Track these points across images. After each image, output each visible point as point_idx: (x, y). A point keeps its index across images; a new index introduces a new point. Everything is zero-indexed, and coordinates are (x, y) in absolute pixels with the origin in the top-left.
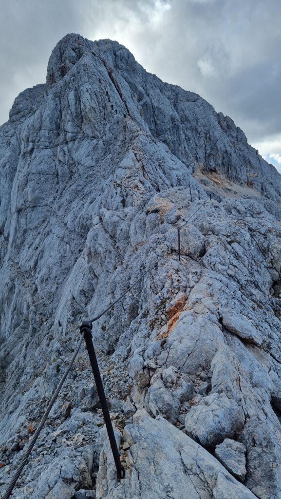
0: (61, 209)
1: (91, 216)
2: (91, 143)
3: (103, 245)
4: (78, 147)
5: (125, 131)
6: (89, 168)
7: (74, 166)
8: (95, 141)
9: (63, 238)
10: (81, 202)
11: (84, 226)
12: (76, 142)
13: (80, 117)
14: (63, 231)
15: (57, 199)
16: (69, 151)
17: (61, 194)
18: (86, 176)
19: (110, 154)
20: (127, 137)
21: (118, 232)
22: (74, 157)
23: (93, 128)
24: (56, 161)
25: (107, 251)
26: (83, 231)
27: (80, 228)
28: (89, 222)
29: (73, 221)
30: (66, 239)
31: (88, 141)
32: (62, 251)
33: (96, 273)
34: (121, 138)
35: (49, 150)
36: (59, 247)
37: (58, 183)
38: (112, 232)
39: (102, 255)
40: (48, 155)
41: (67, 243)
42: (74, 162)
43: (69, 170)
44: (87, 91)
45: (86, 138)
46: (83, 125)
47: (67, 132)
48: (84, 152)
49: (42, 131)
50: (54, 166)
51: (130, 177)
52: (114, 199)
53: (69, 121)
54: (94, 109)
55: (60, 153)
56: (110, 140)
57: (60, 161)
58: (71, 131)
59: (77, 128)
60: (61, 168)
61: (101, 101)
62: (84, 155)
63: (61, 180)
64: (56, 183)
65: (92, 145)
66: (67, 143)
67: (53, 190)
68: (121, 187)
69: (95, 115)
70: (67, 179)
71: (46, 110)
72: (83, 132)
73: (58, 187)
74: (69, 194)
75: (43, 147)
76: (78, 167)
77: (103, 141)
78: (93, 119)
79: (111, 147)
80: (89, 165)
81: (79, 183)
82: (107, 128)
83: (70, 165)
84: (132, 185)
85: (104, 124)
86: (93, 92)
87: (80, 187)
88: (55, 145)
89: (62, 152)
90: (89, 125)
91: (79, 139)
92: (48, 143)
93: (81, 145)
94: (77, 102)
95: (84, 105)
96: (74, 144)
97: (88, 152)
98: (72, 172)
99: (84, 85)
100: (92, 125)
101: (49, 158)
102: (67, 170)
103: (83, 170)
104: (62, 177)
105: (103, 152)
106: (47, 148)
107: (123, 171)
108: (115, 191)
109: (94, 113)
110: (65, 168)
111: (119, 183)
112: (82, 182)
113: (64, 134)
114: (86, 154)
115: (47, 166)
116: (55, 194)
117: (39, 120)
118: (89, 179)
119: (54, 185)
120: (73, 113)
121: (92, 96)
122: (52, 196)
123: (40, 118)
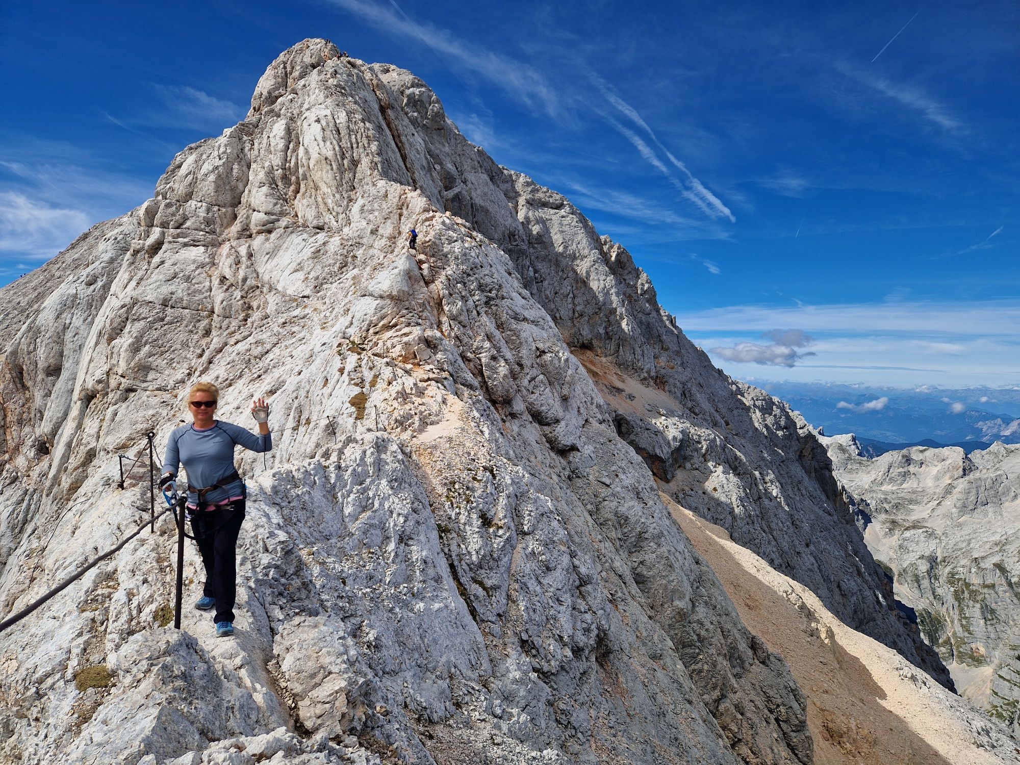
2: (312, 239)
4: (276, 249)
5: (401, 215)
6: (295, 300)
7: (258, 292)
8: (321, 237)
12: (273, 236)
13: (293, 178)
15: (197, 373)
16: (250, 256)
17: (210, 362)
18: (283, 320)
19: (355, 270)
20: (403, 229)
22: (260, 271)
23: (322, 206)
24: (213, 278)
31: (305, 236)
34: (387, 230)
35: (202, 249)
37: (208, 333)
40: (194, 261)
42: (259, 285)
43: (245, 303)
44: (318, 121)
45: (301, 228)
46: (298, 197)
47: (254, 211)
48: (290, 260)
49: (193, 203)
50: (206, 289)
51: (395, 325)
52: (329, 390)
53: (262, 184)
54: (329, 162)
55: (228, 259)
56: (361, 236)
57: (225, 277)
58: (263, 208)
59: (281, 205)
60: (223, 294)
61: (349, 146)
62: (289, 267)
63: (218, 326)
64: (204, 332)
65: (312, 245)
66: (250, 236)
67: (192, 349)
68: (359, 354)
69: (329, 176)
70: (234, 324)
71: (211, 157)
72: (297, 216)
73: (207, 343)
74: (229, 364)
75: (186, 240)
76: (267, 296)
77: (342, 239)
78: (324, 185)
79: (359, 253)
80: (296, 294)
81: (260, 337)
82: (356, 208)
83: (248, 290)
84: (397, 351)
85: (351, 200)
86: (331, 125)
87: (260, 349)
88: (220, 239)
89: (233, 257)
90: (313, 198)
91: (282, 230)
92: (201, 233)
93: (285, 245)
94: (291, 146)
95: (307, 152)
96: (267, 239)
97: (298, 261)
98: (250, 307)
99: (313, 110)
100: (319, 199)
101: (197, 268)
102: (238, 301)
103: (277, 304)
104: (221, 318)
105: (338, 265)
106: (197, 244)
107: (374, 306)
108: (339, 365)
109: (327, 172)
110: (234, 297)
111: (357, 341)
112: (269, 334)
113: (245, 216)
114: (294, 266)
115: (189, 288)
116: (194, 361)
117: (190, 177)
118: (288, 328)
119: (196, 337)
120: (275, 168)
121: (328, 133)
122: (186, 365)
123: (194, 173)
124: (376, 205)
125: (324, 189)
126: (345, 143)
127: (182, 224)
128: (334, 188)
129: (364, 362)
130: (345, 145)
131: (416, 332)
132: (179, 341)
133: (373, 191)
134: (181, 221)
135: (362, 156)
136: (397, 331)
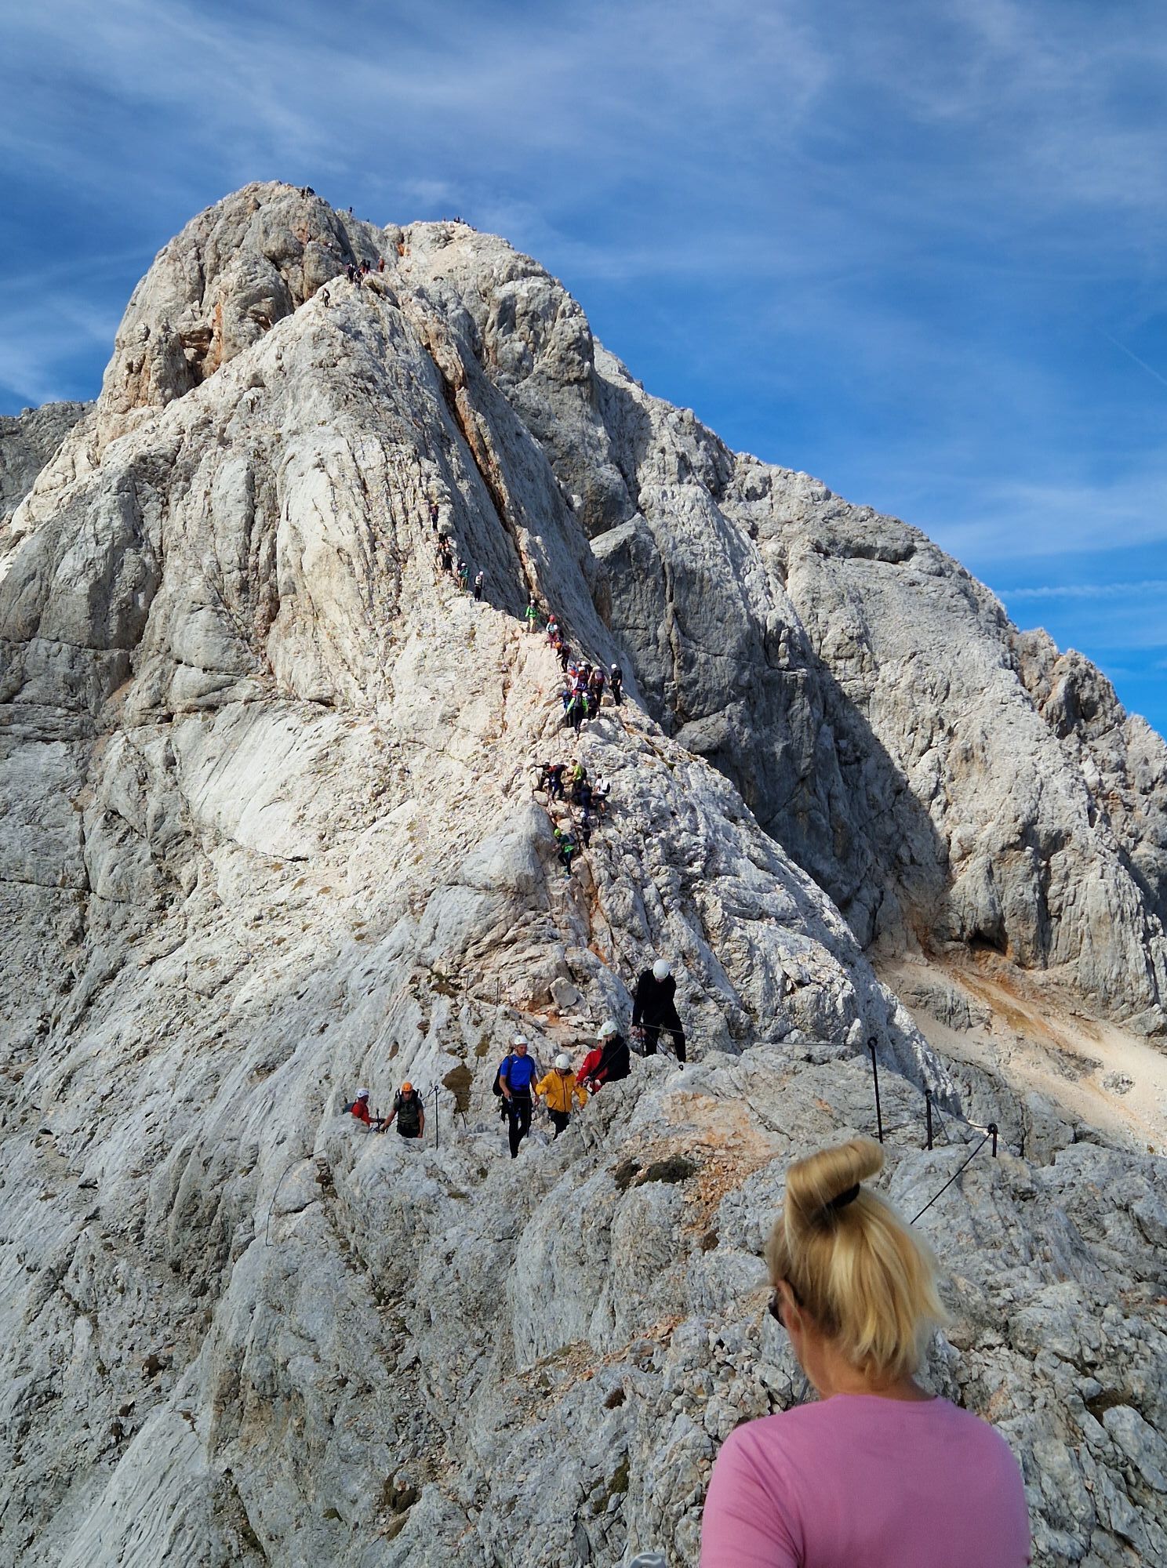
0: (77, 1094)
1: (255, 1149)
2: (309, 730)
3: (328, 1341)
4: (230, 748)
5: (506, 686)
6: (278, 867)
7: (188, 845)
8: (330, 723)
9: (57, 1274)
10: (202, 1064)
11: (204, 1210)
12: (222, 718)
13: (265, 589)
14: (67, 1233)
15: (62, 1029)
16: (170, 762)
17: (89, 1003)
18: (255, 912)
19: (410, 804)
20: (512, 718)
21: (430, 1267)
22: (195, 798)
23: (329, 653)
24: (89, 814)
25: (343, 1382)
26: (190, 1238)
27: (172, 1218)
28: (235, 1187)
29: (136, 1174)
30: (75, 1286)
31: (293, 720)
32: (39, 1360)
33: (255, 1524)
34: (477, 717)
35: (61, 748)
36: (24, 1332)
37: (79, 935)
38: (386, 1264)
39: (312, 1406)
40: (46, 776)
41: (78, 1310)
42: (192, 829)
43: (160, 869)
44: (320, 465)
45: (282, 702)
46: (273, 632)
47: (179, 662)
48: (261, 776)
49: (40, 646)
50: (72, 837)
51: (513, 941)
52: (405, 1062)
53: (197, 607)
54: (345, 558)
55: (123, 773)
56: (419, 726)
57: (115, 813)
58: (201, 658)
59: (239, 649)
60: (113, 851)
61: (389, 520)
62: (260, 791)
63: (103, 922)
64: (71, 935)
65: (310, 742)
66: (169, 718)
67: (45, 974)
68: (453, 996)
69: (347, 588)
70: (139, 917)
71: (79, 539)
72: (271, 672)
73: (80, 961)
74: (139, 1007)
75: (28, 728)
76: (211, 856)
77: (377, 730)
78: (335, 607)
79: (415, 762)
80: (278, 853)
81: (206, 949)
82: (406, 659)
83: (167, 842)
84: (519, 991)
85: (393, 642)
86: (350, 473)
87: (207, 974)
88: (98, 723)
89: (132, 768)
90: (309, 635)
91: (240, 707)
92: (59, 711)
93: (249, 741)
94: (259, 517)
95: (297, 534)
96: (209, 728)
97: (281, 779)
98: (171, 879)
99: (308, 437)
100: (323, 638)
101: (52, 792)
102: (145, 866)
103: (239, 875)
104: (110, 904)
105: (369, 789)
106: (51, 736)
107: (476, 906)
108: (418, 1017)
109: (342, 579)
110: (136, 857)
111: (445, 970)
112: (226, 941)
113: (157, 673)
114: (271, 788)
115: (36, 838)
116: (53, 1000)
117: (33, 587)
118: (267, 928)
119: (53, 946)
120: (226, 568)
121: (343, 494)
122: (35, 1011)
123: (42, 575)
124: (450, 657)
125: (334, 614)
126: (380, 515)
127: (17, 692)
128: (356, 616)
129: (464, 1011)
130: (380, 519)
131: (552, 954)
132: (19, 955)
133: (443, 625)
134: (16, 684)
135: (415, 542)
136: (517, 952)
